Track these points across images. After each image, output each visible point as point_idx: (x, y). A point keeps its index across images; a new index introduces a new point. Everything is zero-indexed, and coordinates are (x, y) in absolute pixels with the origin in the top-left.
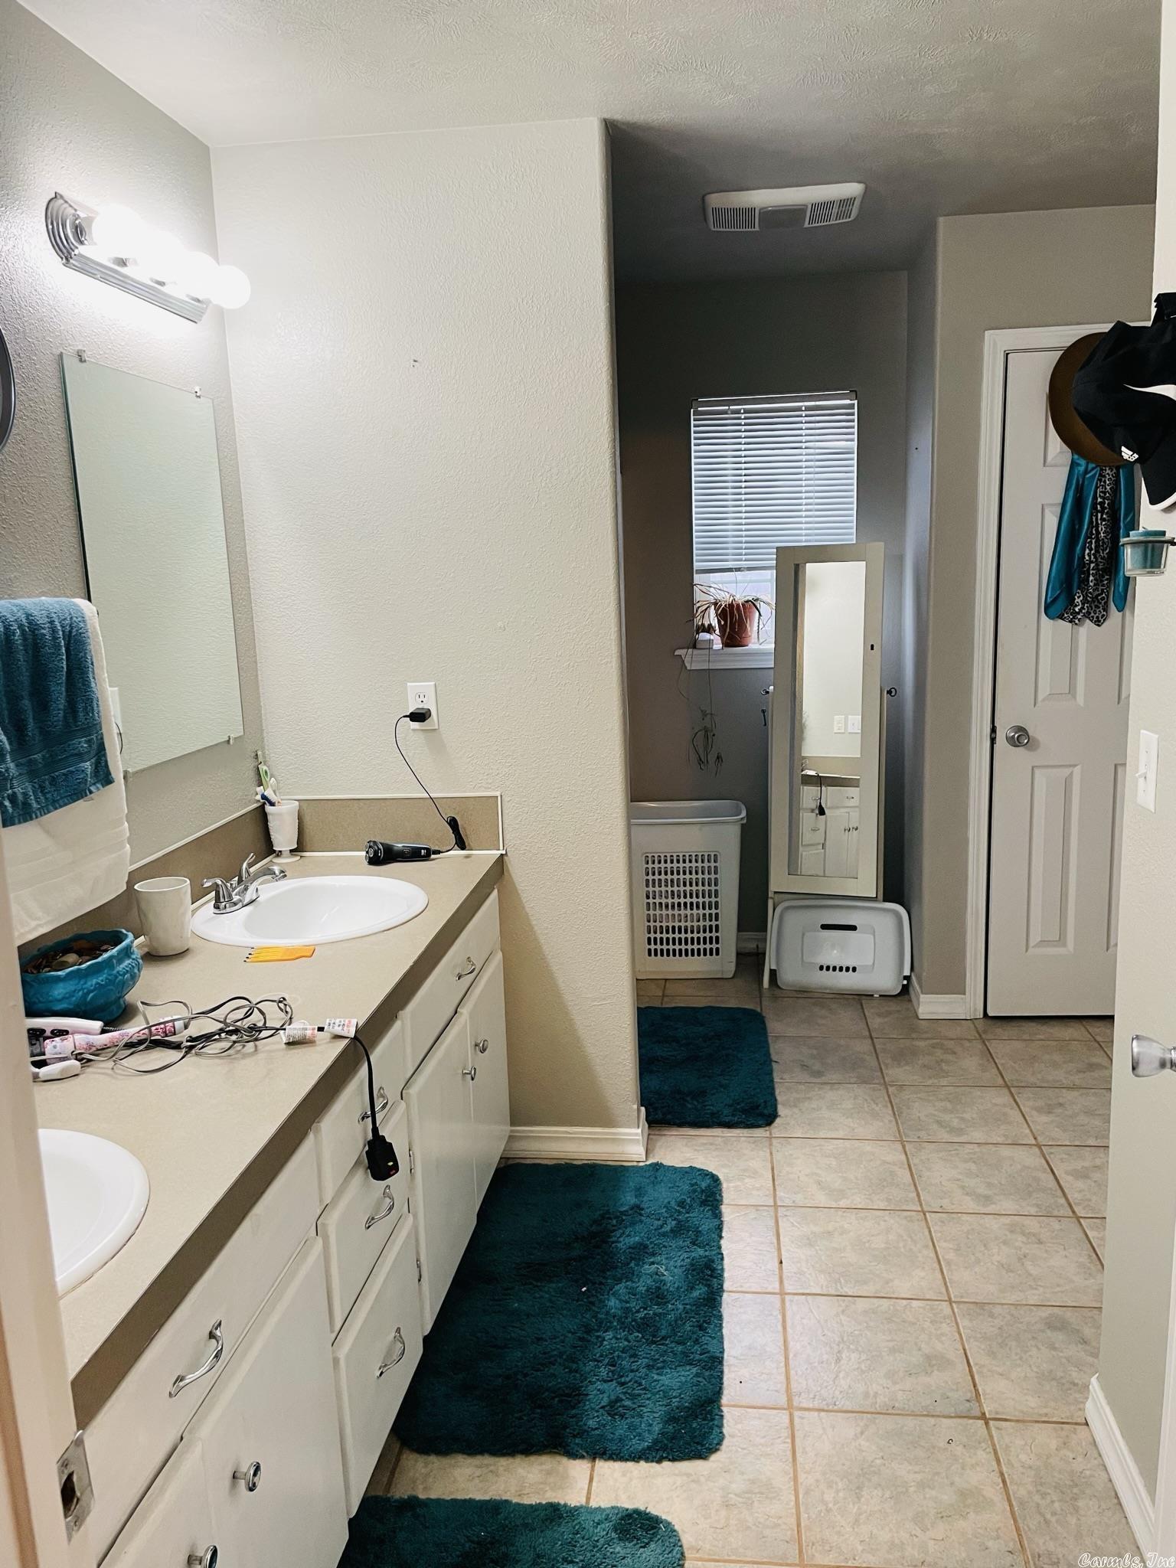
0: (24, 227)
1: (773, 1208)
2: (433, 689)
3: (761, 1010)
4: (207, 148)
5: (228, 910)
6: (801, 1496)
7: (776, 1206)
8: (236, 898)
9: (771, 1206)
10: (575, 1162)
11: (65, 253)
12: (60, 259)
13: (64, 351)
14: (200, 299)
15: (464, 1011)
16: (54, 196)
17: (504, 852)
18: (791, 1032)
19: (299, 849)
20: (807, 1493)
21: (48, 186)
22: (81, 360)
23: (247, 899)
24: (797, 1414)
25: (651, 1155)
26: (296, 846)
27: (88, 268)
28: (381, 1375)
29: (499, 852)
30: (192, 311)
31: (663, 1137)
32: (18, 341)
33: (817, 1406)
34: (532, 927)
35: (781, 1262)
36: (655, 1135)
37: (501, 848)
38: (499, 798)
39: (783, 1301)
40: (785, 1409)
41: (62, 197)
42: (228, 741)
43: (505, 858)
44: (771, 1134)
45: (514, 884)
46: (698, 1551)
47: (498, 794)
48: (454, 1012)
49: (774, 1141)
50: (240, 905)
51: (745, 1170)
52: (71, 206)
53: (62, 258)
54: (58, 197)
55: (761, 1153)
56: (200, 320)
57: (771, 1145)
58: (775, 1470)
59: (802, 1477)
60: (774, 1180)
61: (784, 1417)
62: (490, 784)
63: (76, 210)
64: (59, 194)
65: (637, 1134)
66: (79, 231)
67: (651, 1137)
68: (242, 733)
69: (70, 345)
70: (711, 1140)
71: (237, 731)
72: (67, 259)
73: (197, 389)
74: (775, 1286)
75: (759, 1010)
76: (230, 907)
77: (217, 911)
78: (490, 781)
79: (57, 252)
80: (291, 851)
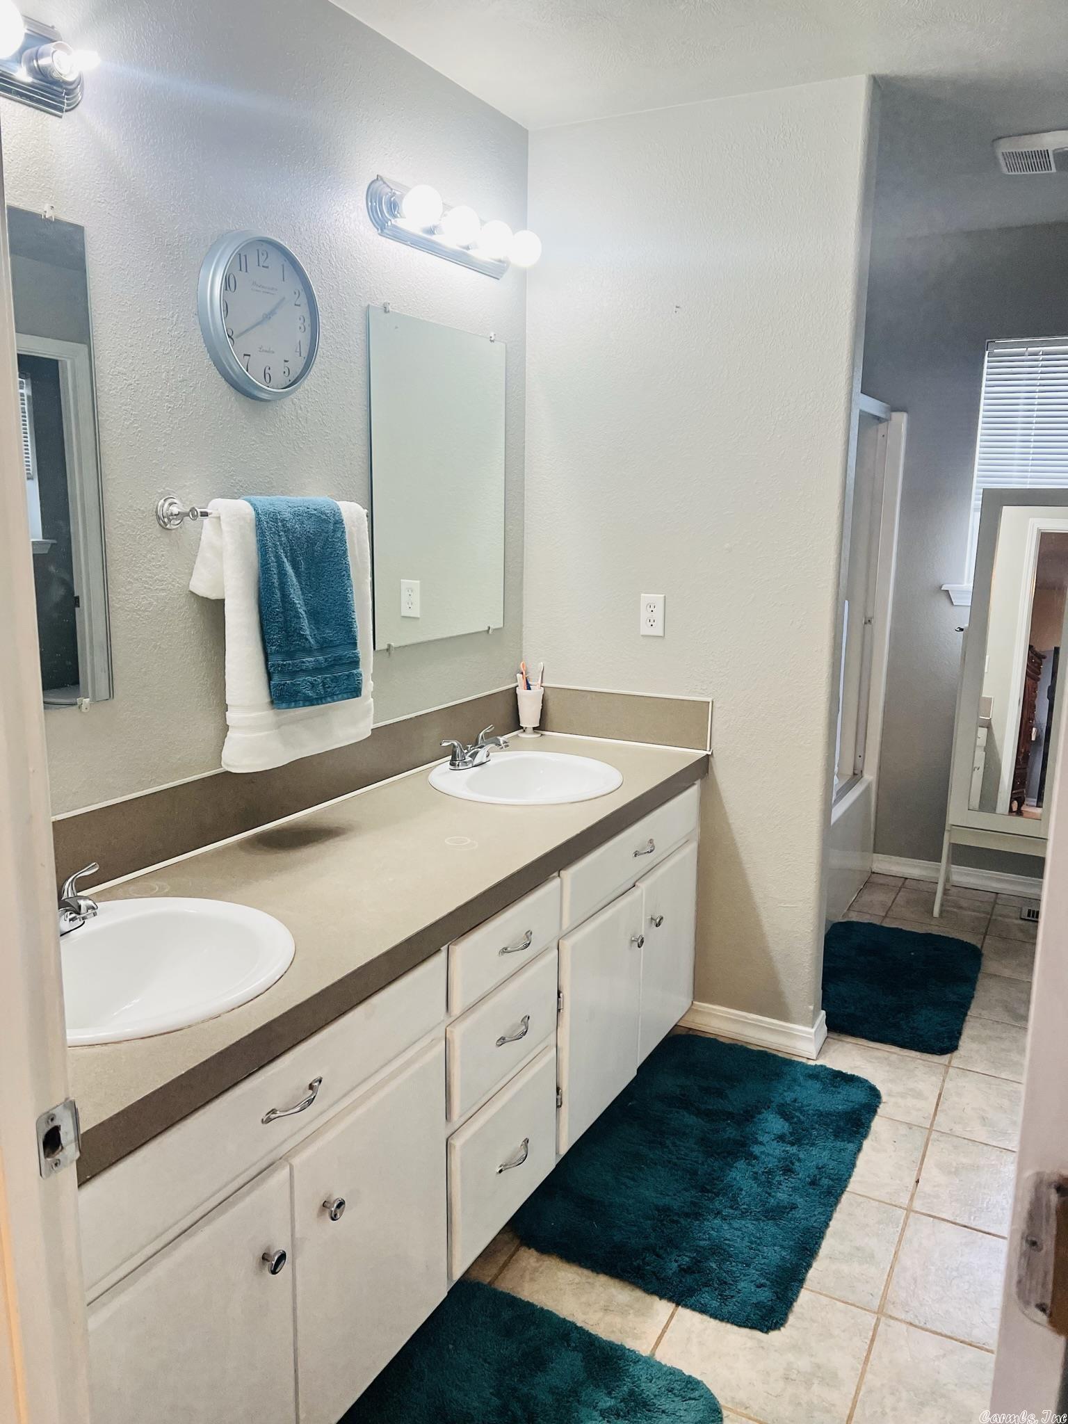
0: (346, 205)
1: (928, 1131)
2: (662, 600)
3: (982, 947)
4: (527, 131)
5: (460, 768)
6: (861, 1393)
7: (930, 1129)
8: (468, 758)
9: (927, 1128)
10: (749, 1047)
11: (381, 225)
12: (376, 230)
13: (370, 303)
14: (502, 259)
15: (643, 886)
16: (376, 178)
17: (710, 753)
18: (1007, 973)
19: (541, 727)
20: (870, 1391)
21: (371, 171)
22: (385, 311)
23: (477, 761)
24: (883, 1319)
25: (823, 1056)
26: (538, 725)
27: (399, 236)
28: (501, 1171)
29: (705, 753)
30: (495, 270)
31: (840, 1042)
32: (332, 296)
33: (909, 1320)
34: (728, 825)
35: (918, 1182)
36: (832, 1038)
37: (708, 749)
38: (711, 704)
39: (907, 1217)
40: (874, 1313)
41: (382, 179)
42: (488, 631)
43: (711, 759)
44: (950, 1062)
45: (716, 784)
46: (746, 1408)
47: (709, 700)
48: (630, 885)
49: (951, 1070)
50: (470, 765)
51: (911, 1090)
52: (388, 186)
53: (378, 229)
54: (379, 179)
55: (934, 1078)
56: (501, 277)
57: (947, 1072)
58: (844, 1363)
59: (869, 1376)
60: (937, 1105)
61: (871, 1319)
62: (704, 690)
63: (392, 189)
64: (381, 177)
65: (810, 1034)
66: (393, 207)
67: (829, 1040)
68: (502, 626)
69: (377, 299)
70: (886, 1055)
71: (497, 623)
72: (382, 230)
73: (492, 335)
74: (904, 1200)
75: (979, 946)
76: (462, 765)
77: (452, 767)
78: (704, 688)
79: (373, 224)
80: (534, 728)
